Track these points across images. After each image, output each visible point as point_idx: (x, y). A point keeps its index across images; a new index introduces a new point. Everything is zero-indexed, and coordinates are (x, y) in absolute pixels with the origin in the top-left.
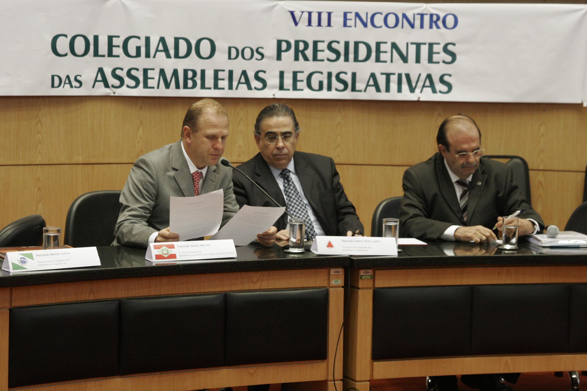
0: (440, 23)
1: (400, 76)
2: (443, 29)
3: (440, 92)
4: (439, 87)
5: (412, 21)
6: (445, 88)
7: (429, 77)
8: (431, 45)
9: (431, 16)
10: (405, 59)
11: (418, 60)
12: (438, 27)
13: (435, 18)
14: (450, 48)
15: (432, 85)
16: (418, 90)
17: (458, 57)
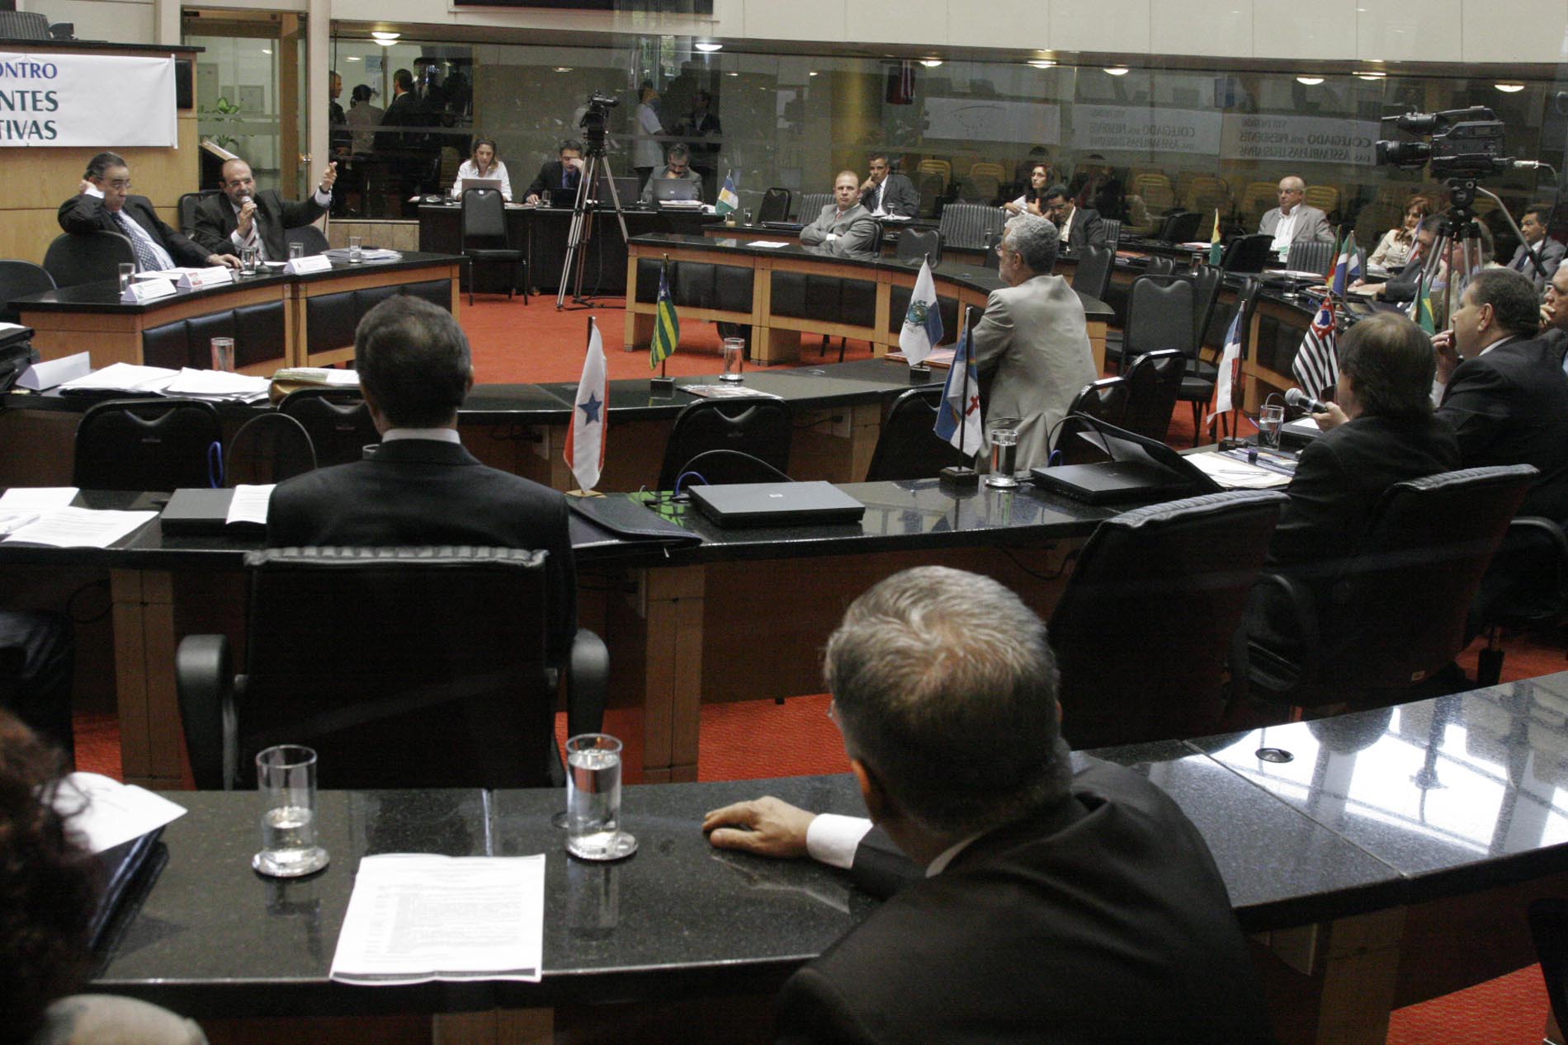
0: (40, 73)
1: (8, 122)
2: (44, 78)
3: (47, 138)
4: (45, 133)
5: (15, 70)
6: (50, 134)
7: (35, 123)
8: (34, 93)
9: (32, 65)
10: (12, 107)
11: (23, 108)
12: (39, 77)
13: (35, 68)
14: (51, 95)
15: (38, 132)
16: (25, 136)
17: (60, 105)
